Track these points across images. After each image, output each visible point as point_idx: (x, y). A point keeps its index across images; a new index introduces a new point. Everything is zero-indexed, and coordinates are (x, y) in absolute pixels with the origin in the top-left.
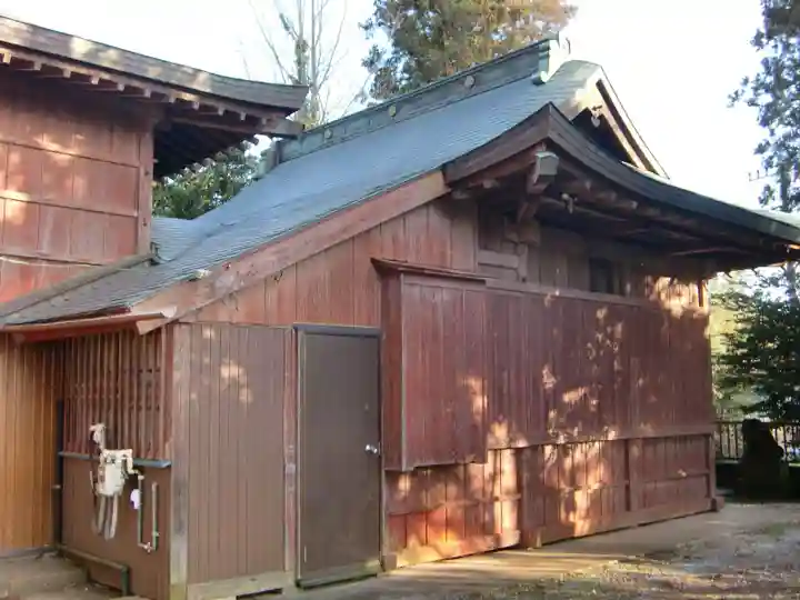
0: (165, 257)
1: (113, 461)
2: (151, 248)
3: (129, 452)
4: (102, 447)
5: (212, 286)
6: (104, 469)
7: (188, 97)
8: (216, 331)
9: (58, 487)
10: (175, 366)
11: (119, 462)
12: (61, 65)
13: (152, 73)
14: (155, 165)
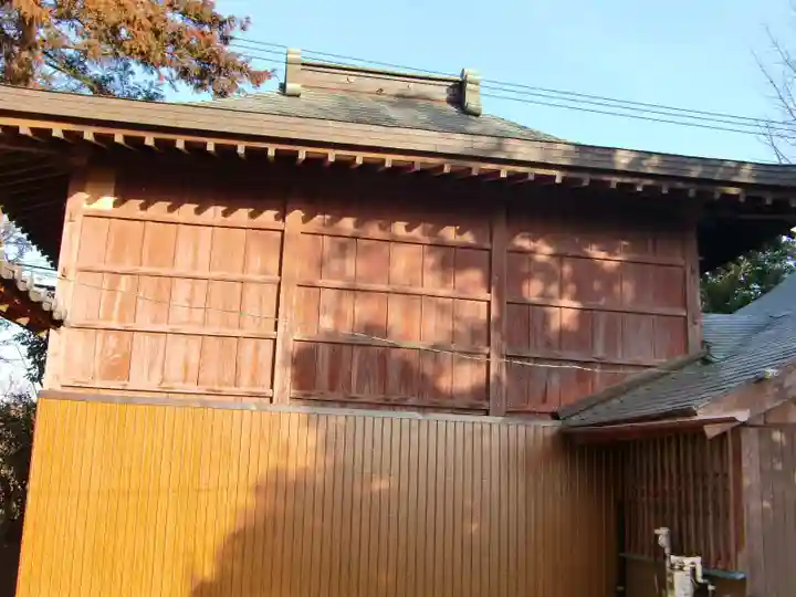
0: (717, 356)
1: (681, 569)
2: (702, 347)
3: (698, 560)
4: (667, 551)
5: (780, 386)
6: (671, 575)
7: (733, 191)
8: (787, 436)
9: (621, 588)
10: (744, 471)
11: (687, 568)
12: (606, 178)
13: (695, 173)
14: (701, 262)
